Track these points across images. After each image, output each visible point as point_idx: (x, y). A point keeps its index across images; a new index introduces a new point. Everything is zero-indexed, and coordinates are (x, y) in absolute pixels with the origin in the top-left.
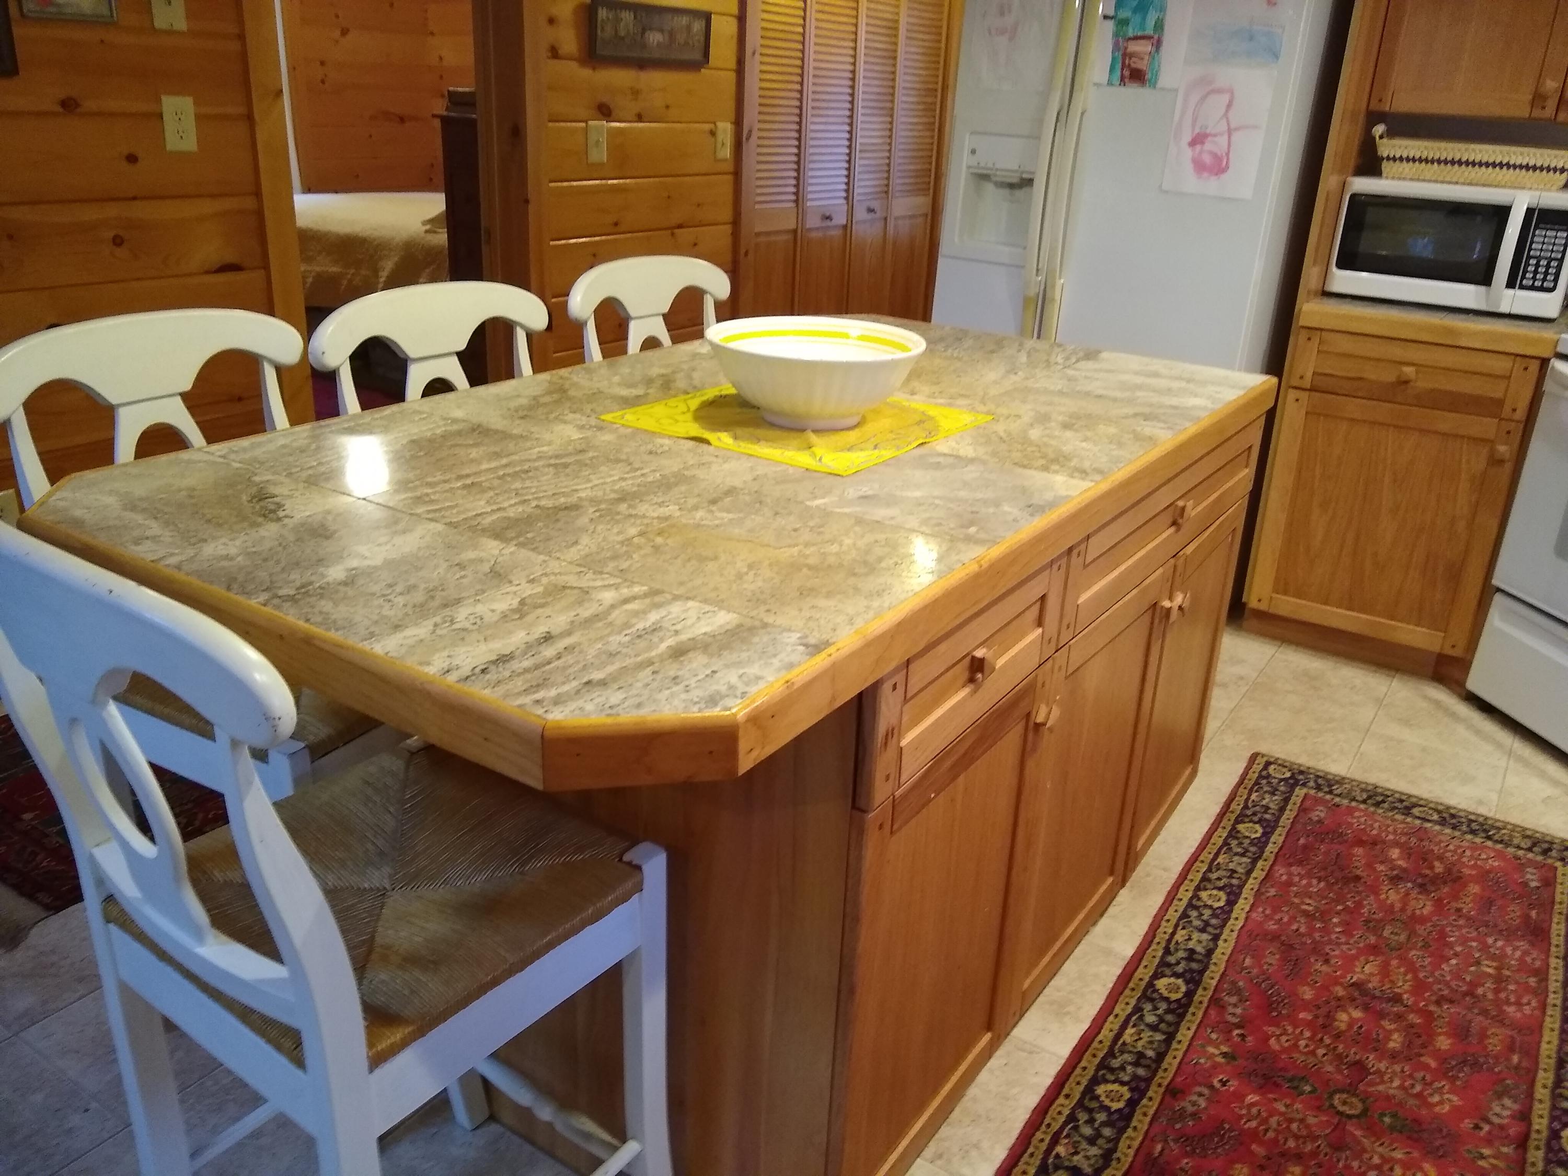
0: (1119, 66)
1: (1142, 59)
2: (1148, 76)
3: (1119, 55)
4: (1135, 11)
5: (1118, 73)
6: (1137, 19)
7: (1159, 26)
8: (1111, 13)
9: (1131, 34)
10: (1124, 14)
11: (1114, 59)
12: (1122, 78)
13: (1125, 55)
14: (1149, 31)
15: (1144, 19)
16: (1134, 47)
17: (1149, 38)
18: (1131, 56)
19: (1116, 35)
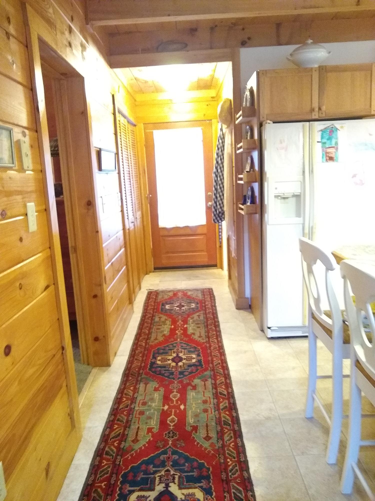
0: (325, 156)
1: (332, 154)
2: (335, 159)
3: (324, 153)
4: (328, 139)
5: (325, 158)
6: (329, 141)
7: (336, 143)
8: (320, 141)
9: (327, 147)
10: (324, 140)
11: (323, 154)
12: (327, 160)
13: (326, 153)
14: (333, 145)
15: (331, 141)
16: (329, 150)
17: (334, 147)
18: (328, 153)
19: (322, 147)
